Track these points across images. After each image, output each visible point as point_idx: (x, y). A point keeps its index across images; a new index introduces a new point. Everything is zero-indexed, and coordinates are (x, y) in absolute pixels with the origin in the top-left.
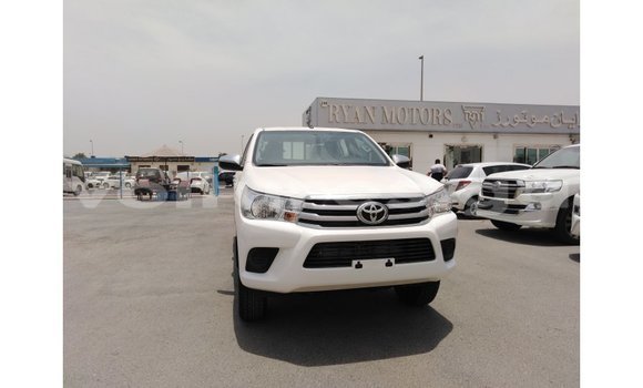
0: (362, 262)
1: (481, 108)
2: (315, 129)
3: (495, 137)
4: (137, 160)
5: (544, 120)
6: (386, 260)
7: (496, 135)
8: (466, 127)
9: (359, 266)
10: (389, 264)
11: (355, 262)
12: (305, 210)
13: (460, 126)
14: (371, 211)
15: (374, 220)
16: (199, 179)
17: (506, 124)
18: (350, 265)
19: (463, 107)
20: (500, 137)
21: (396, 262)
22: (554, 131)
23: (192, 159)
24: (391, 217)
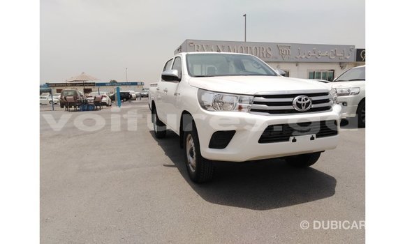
0: (296, 137)
1: (289, 46)
2: (221, 53)
3: (297, 65)
4: (55, 85)
5: (326, 54)
6: (310, 136)
7: (297, 64)
8: (280, 59)
9: (294, 140)
10: (312, 139)
11: (292, 138)
12: (255, 103)
13: (276, 58)
14: (302, 102)
15: (303, 108)
16: (105, 96)
17: (304, 57)
18: (288, 140)
19: (279, 47)
20: (300, 65)
21: (317, 136)
22: (331, 61)
23: (94, 84)
24: (313, 106)
